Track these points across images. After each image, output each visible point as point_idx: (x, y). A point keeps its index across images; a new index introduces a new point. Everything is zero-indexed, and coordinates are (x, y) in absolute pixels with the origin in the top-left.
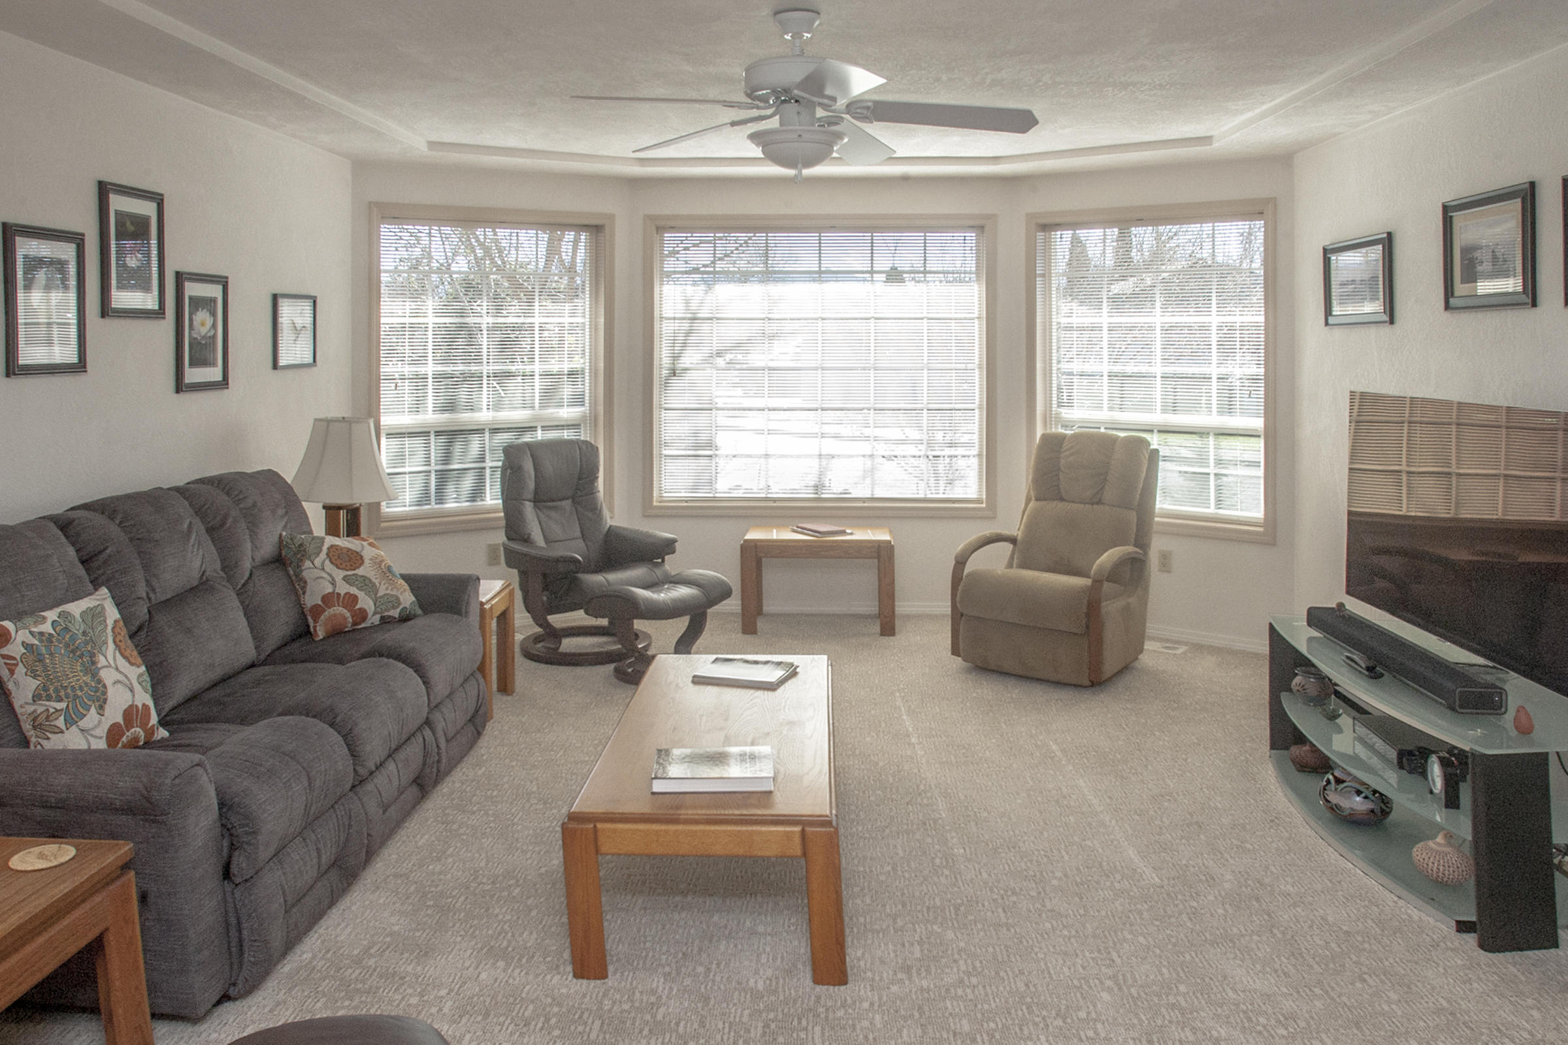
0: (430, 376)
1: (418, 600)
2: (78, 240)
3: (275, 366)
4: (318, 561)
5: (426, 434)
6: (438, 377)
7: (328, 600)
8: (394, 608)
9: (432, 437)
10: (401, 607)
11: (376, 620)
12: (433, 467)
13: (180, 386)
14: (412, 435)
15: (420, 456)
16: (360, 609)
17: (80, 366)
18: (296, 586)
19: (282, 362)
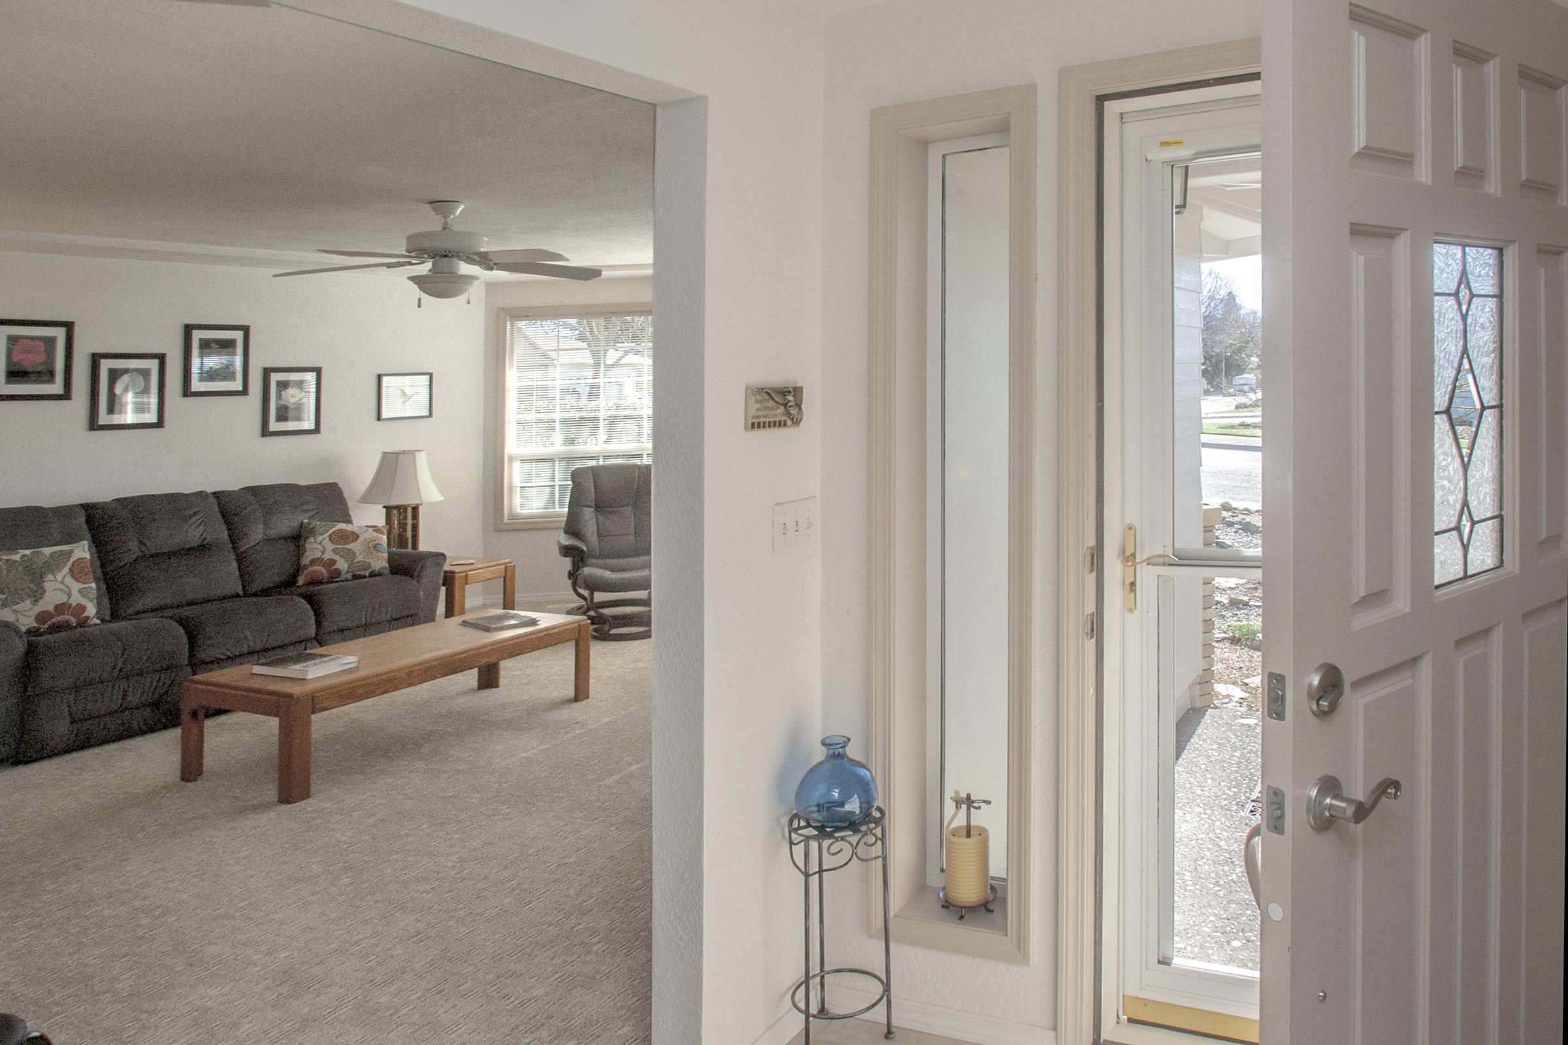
0: (558, 421)
1: (390, 567)
2: (161, 358)
3: (379, 418)
4: (320, 538)
5: (552, 460)
6: (564, 421)
7: (313, 562)
8: (365, 569)
9: (557, 463)
10: (370, 570)
11: (349, 576)
12: (557, 483)
13: (265, 432)
14: (538, 460)
15: (546, 475)
16: (336, 569)
17: (160, 424)
18: (299, 552)
19: (384, 415)
